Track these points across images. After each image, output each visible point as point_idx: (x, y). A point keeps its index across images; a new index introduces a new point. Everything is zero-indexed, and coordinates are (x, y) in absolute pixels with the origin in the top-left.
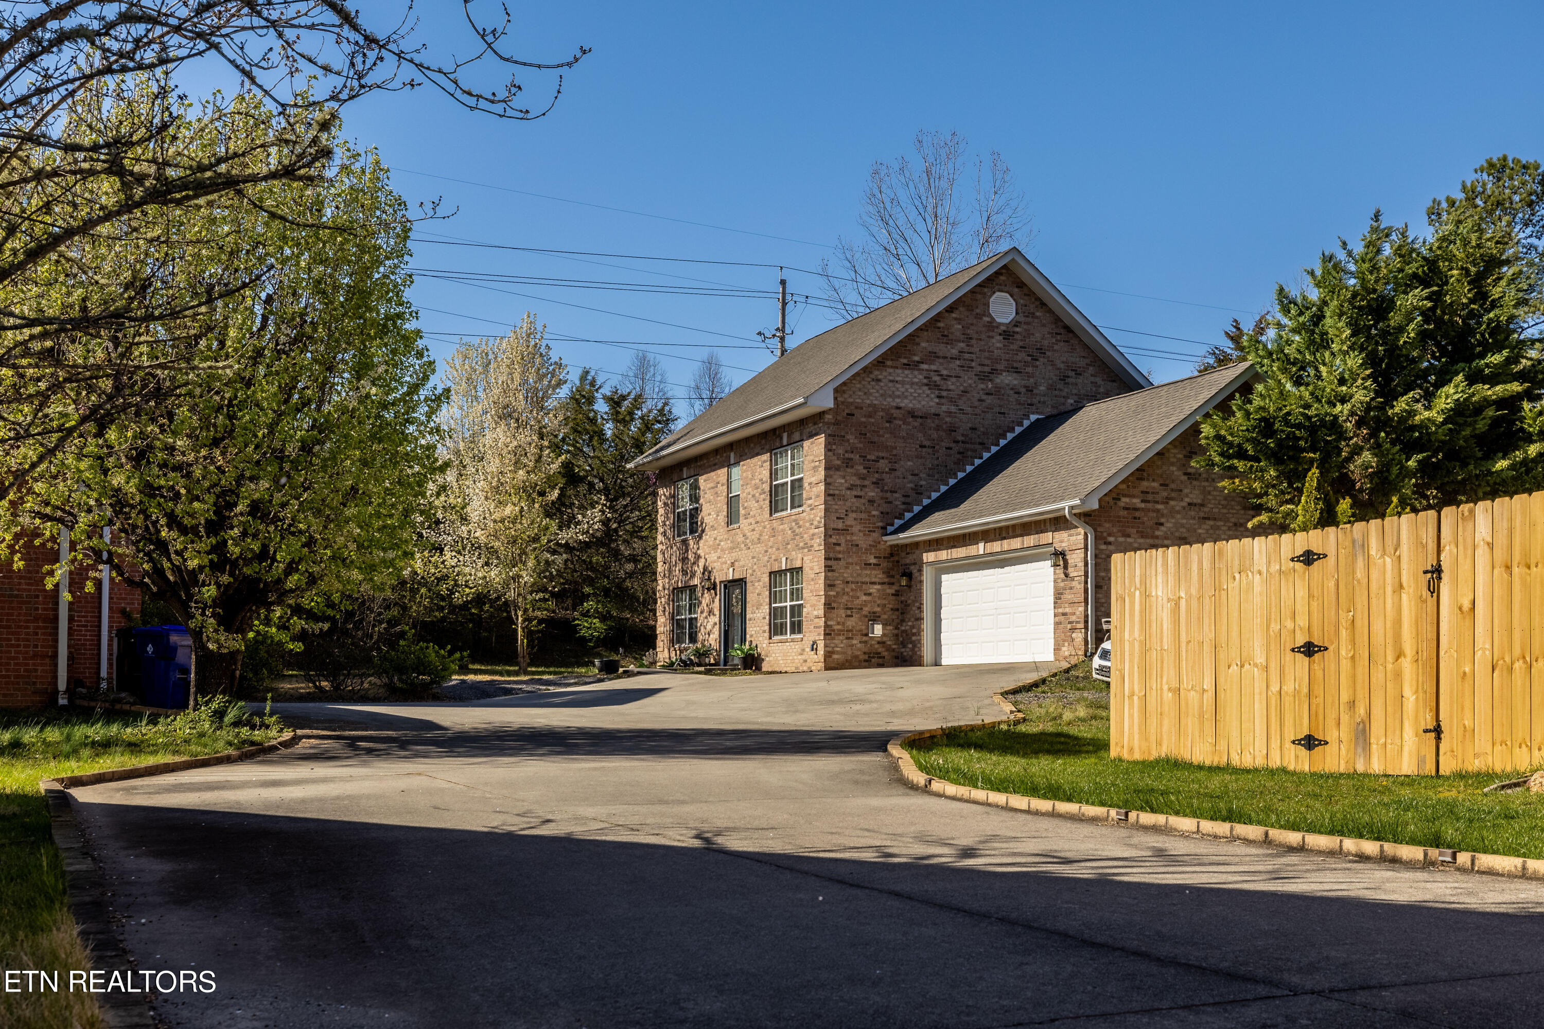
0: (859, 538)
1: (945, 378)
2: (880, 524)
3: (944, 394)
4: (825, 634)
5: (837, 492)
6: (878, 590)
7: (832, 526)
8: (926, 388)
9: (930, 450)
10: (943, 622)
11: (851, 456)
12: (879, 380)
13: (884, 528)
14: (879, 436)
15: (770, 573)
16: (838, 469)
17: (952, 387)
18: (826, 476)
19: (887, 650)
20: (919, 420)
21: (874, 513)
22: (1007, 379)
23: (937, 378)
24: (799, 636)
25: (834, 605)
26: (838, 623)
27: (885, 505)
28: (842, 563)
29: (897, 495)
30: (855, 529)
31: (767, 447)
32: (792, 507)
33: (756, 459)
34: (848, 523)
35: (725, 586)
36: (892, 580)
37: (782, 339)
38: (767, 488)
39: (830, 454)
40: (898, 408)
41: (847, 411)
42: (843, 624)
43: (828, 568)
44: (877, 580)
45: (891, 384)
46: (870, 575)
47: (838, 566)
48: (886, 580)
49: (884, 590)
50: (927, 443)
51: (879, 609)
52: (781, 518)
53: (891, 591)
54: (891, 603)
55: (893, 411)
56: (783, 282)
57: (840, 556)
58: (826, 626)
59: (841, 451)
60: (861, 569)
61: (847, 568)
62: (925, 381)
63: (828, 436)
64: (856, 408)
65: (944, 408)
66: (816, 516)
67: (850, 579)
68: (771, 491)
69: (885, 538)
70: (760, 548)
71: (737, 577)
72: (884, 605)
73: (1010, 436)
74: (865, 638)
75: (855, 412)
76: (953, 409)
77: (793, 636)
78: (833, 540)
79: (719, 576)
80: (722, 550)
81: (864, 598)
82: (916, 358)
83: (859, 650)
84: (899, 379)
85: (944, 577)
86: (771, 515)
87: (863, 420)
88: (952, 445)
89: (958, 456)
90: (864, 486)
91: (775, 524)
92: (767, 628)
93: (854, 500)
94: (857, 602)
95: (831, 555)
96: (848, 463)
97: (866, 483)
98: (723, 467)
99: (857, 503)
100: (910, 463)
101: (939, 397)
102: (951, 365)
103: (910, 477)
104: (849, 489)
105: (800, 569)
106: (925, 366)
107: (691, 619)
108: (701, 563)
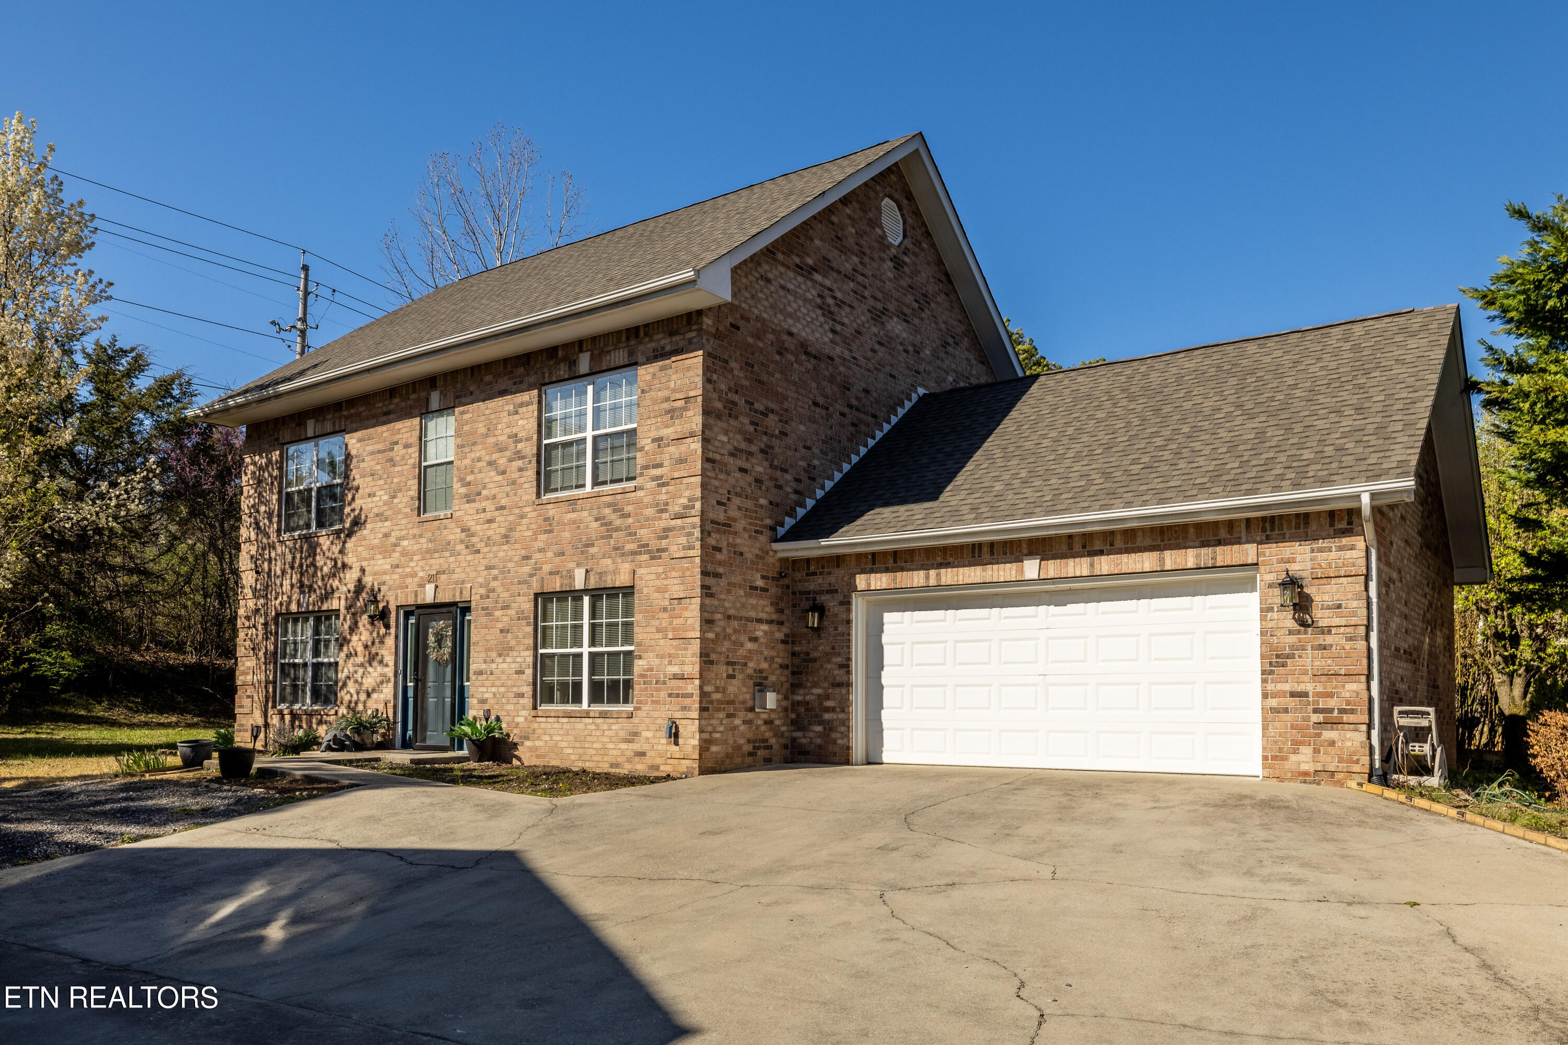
0: (743, 542)
1: (840, 304)
2: (768, 522)
3: (838, 328)
4: (703, 709)
5: (718, 457)
6: (766, 633)
7: (711, 516)
8: (819, 312)
9: (824, 412)
10: (886, 692)
11: (736, 398)
12: (768, 281)
13: (773, 529)
14: (768, 373)
15: (536, 595)
16: (719, 417)
17: (846, 320)
18: (705, 426)
19: (775, 735)
20: (813, 361)
21: (763, 501)
22: (896, 327)
23: (830, 301)
24: (629, 708)
25: (713, 657)
26: (717, 690)
27: (775, 491)
28: (723, 582)
29: (788, 477)
30: (740, 525)
31: (532, 379)
32: (596, 483)
33: (498, 402)
34: (731, 513)
35: (408, 614)
36: (783, 618)
37: (303, 333)
38: (529, 449)
39: (710, 387)
40: (791, 334)
41: (730, 319)
42: (724, 691)
43: (707, 591)
44: (763, 616)
45: (782, 293)
46: (754, 607)
47: (719, 586)
48: (775, 617)
49: (772, 633)
50: (821, 400)
51: (765, 665)
52: (572, 501)
53: (780, 635)
54: (780, 655)
55: (785, 337)
56: (305, 268)
57: (721, 570)
58: (703, 694)
59: (723, 387)
60: (747, 595)
61: (729, 591)
62: (819, 301)
63: (708, 355)
64: (742, 317)
65: (838, 350)
66: (675, 497)
67: (732, 612)
68: (538, 455)
69: (776, 546)
70: (512, 552)
71: (445, 597)
72: (773, 658)
73: (901, 412)
74: (750, 716)
75: (741, 323)
76: (847, 355)
77: (597, 708)
78: (712, 541)
79: (393, 598)
80: (404, 553)
81: (749, 645)
82: (810, 261)
83: (742, 735)
84: (791, 287)
85: (888, 617)
86: (538, 495)
87: (750, 340)
88: (846, 410)
89: (852, 429)
90: (750, 454)
91: (552, 511)
92: (528, 690)
93: (738, 475)
94: (741, 652)
95: (710, 568)
96: (731, 410)
97: (754, 448)
98: (406, 414)
99: (743, 481)
100: (802, 428)
101: (834, 331)
102: (845, 287)
103: (803, 450)
104: (732, 454)
105: (629, 591)
106: (818, 277)
107: (317, 667)
108: (351, 577)
